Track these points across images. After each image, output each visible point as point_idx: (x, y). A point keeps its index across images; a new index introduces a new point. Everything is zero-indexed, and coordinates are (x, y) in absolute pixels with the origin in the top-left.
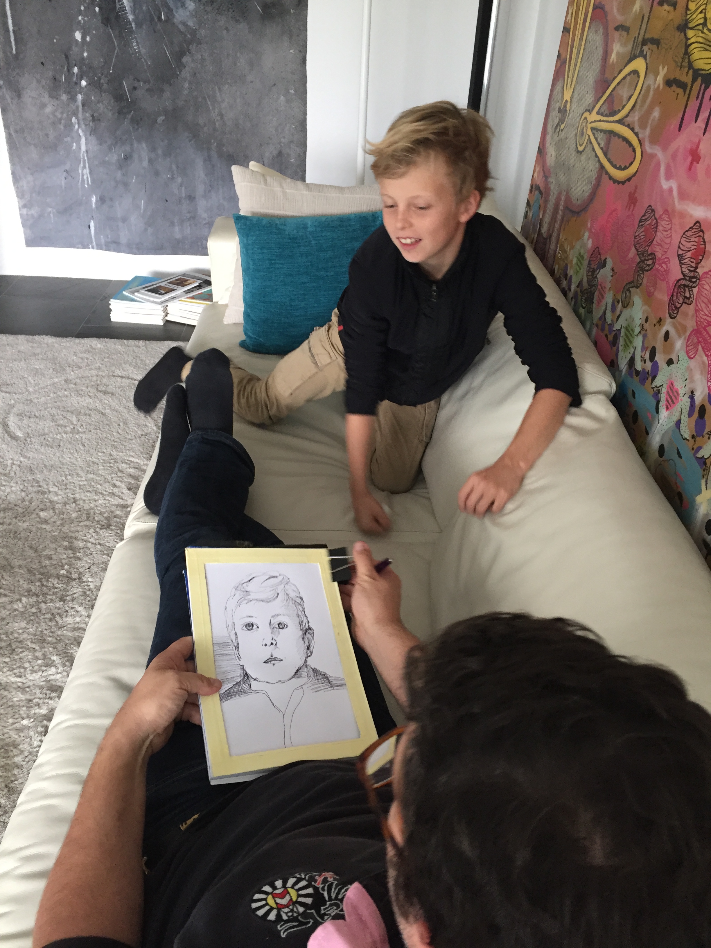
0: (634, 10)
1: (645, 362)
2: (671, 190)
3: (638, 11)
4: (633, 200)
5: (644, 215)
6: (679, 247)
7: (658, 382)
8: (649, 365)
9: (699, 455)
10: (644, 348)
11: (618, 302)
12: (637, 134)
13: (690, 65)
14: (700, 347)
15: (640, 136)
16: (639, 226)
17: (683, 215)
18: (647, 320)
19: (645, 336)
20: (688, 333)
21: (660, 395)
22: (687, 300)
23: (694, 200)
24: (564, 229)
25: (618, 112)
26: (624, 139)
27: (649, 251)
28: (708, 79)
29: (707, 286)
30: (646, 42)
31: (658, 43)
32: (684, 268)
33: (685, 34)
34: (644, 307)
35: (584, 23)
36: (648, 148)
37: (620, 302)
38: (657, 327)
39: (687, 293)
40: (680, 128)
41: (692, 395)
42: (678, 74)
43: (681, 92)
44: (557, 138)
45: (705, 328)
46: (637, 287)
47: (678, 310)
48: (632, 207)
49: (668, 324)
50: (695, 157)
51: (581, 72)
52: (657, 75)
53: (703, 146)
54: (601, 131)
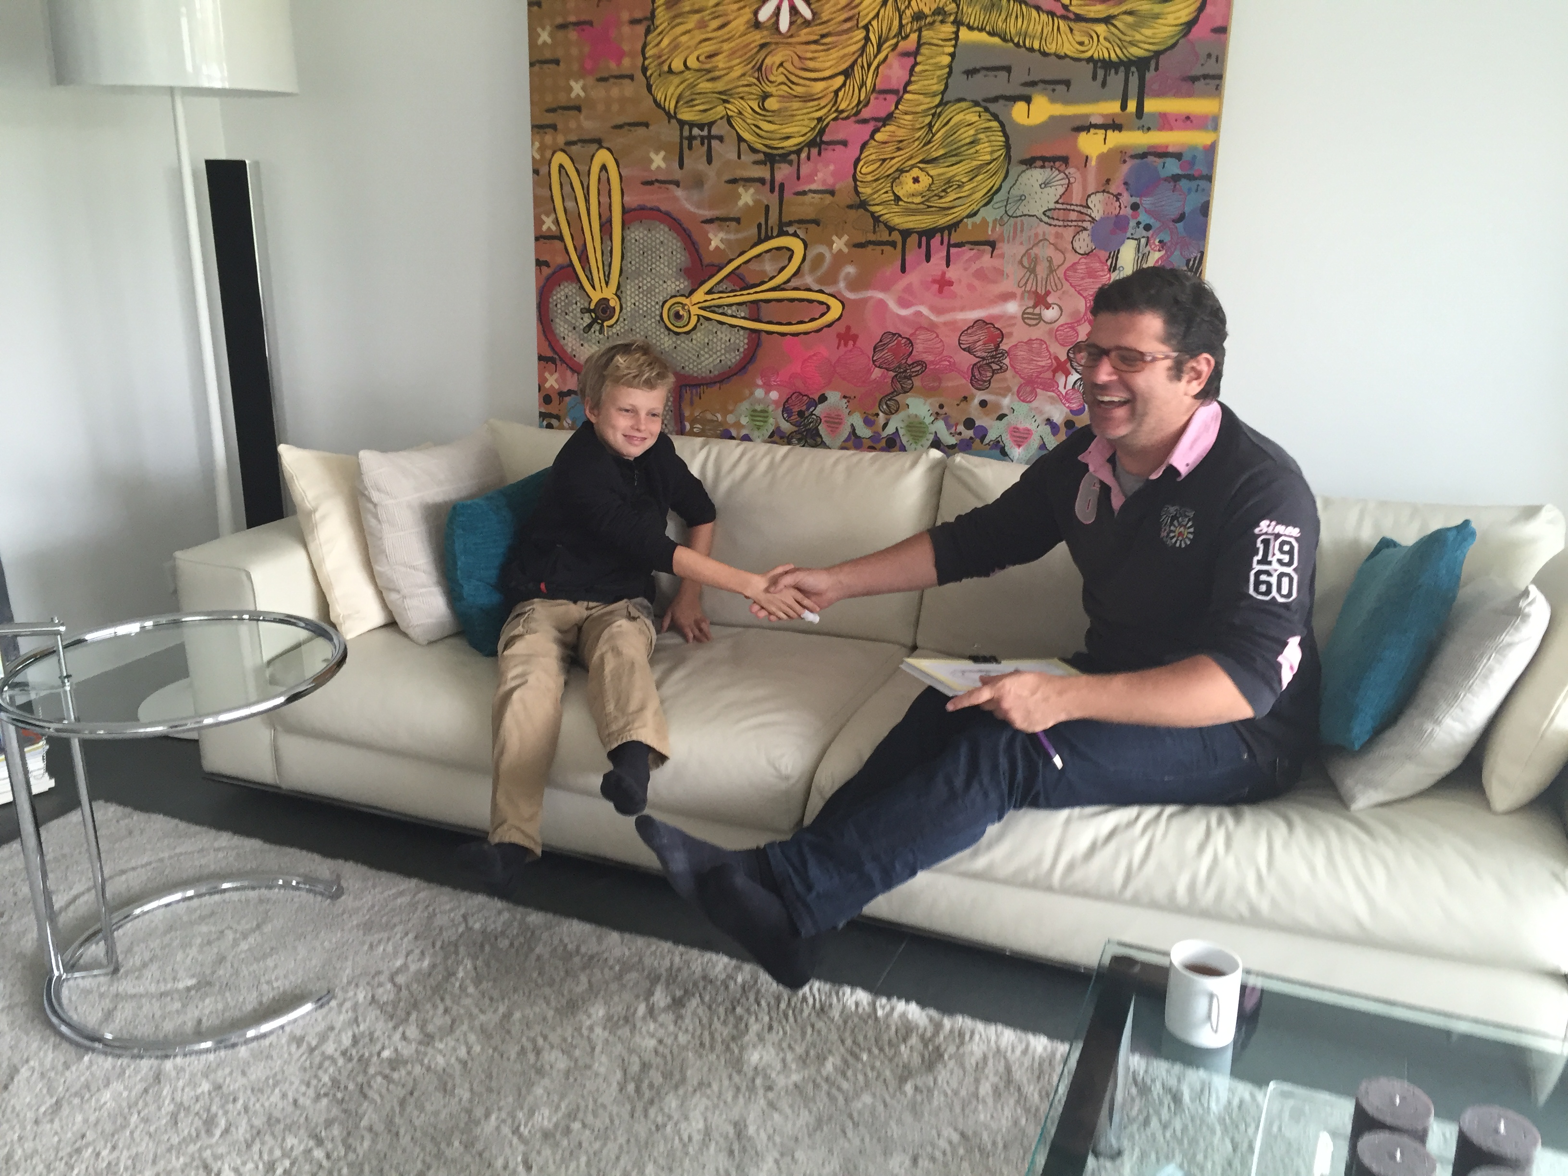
0: (741, 203)
1: (960, 433)
2: (919, 314)
3: (751, 203)
4: (847, 337)
5: (881, 341)
6: (960, 344)
7: (991, 436)
8: (969, 433)
10: (948, 426)
11: (877, 415)
12: (821, 291)
13: (891, 229)
14: (1038, 390)
15: (826, 291)
16: (875, 352)
17: (952, 324)
18: (941, 406)
19: (946, 420)
20: (1015, 389)
21: (1001, 442)
22: (1002, 370)
23: (962, 309)
24: (692, 403)
25: (763, 283)
26: (792, 300)
27: (910, 361)
28: (928, 234)
29: (1021, 353)
30: (790, 224)
31: (816, 222)
32: (979, 354)
33: (867, 210)
34: (929, 401)
35: (606, 226)
36: (850, 296)
37: (881, 414)
38: (963, 404)
39: (995, 367)
40: (903, 270)
41: (1049, 421)
42: (872, 237)
43: (888, 249)
44: (601, 336)
45: (1037, 377)
46: (905, 392)
47: (990, 381)
48: (851, 343)
49: (980, 396)
50: (943, 284)
51: (630, 269)
52: (830, 244)
53: (952, 274)
54: (731, 305)
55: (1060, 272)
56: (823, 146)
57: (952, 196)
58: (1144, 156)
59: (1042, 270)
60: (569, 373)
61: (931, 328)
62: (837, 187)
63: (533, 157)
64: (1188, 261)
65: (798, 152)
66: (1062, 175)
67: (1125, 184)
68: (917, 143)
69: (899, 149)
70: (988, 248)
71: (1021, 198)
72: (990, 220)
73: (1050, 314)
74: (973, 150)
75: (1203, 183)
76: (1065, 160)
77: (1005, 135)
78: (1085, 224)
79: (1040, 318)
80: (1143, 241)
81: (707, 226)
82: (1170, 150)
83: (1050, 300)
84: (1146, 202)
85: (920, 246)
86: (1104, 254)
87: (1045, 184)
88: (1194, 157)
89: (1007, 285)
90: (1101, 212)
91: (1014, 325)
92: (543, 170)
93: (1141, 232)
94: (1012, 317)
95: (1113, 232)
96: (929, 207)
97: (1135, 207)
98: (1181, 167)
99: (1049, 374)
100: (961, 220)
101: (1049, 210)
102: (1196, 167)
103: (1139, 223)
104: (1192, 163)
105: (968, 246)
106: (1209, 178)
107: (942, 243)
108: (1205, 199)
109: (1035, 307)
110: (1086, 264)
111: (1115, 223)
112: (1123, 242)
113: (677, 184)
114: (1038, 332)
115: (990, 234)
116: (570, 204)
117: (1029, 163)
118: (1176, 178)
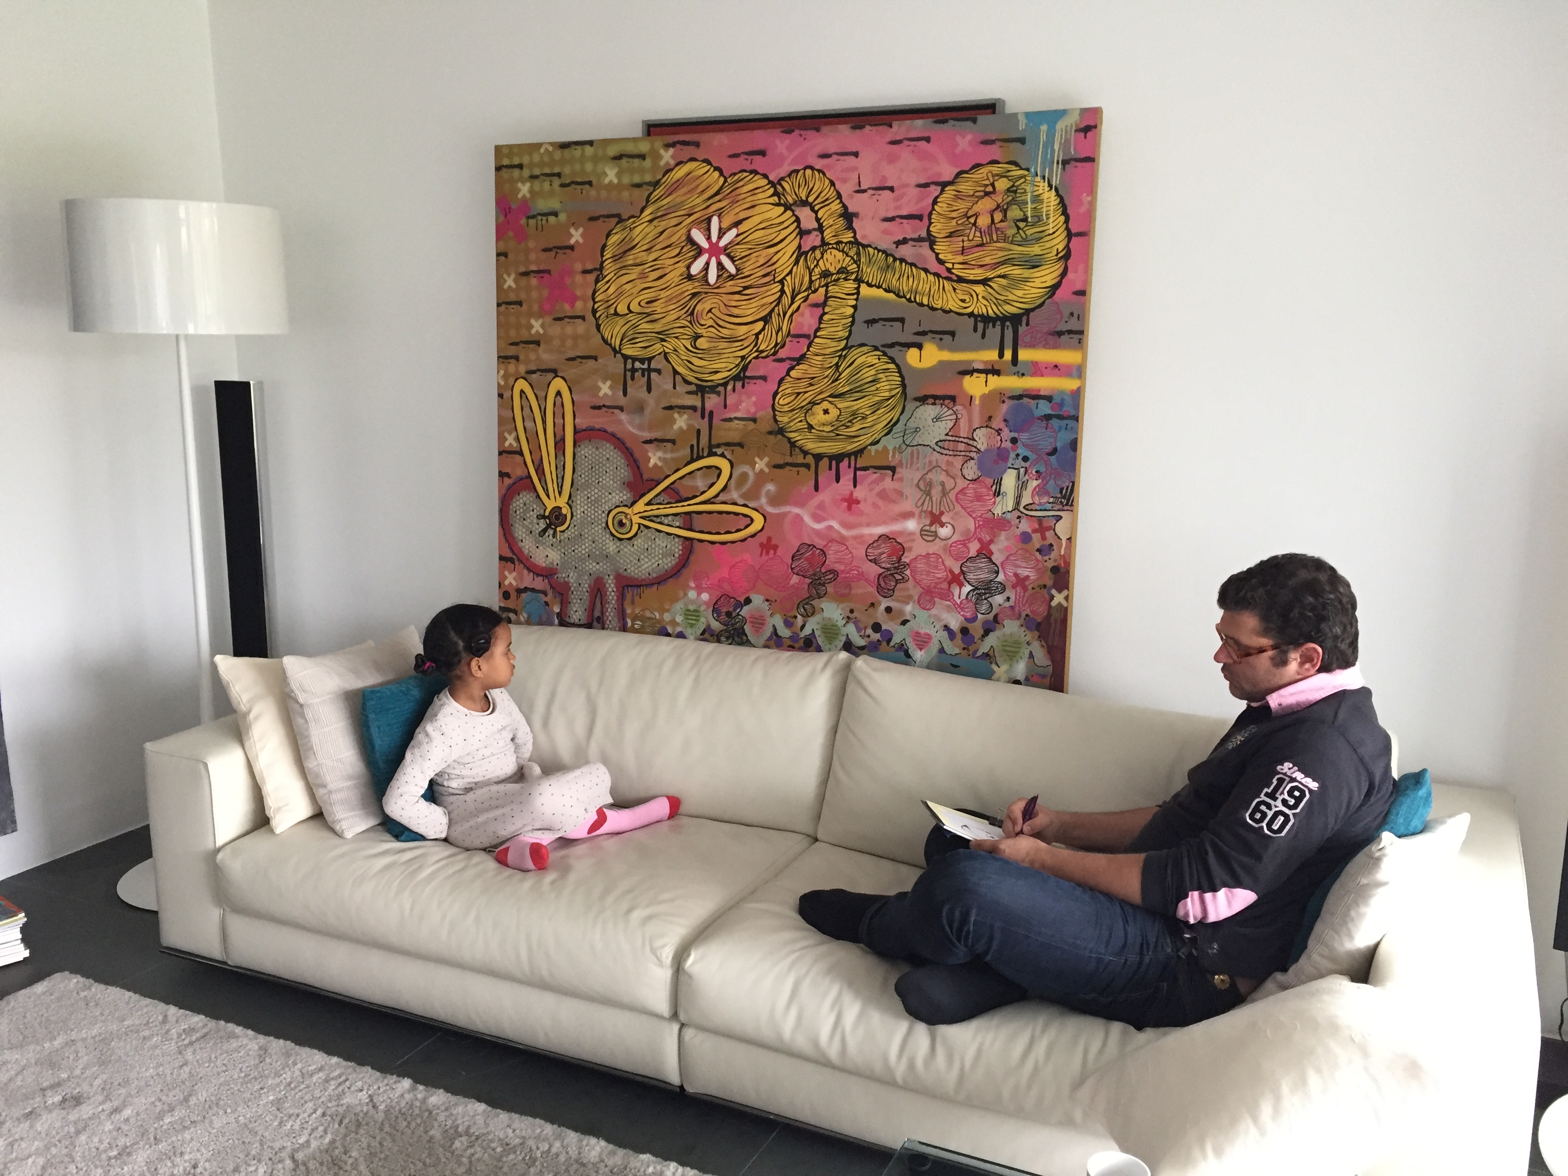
0: (676, 427)
1: (869, 636)
2: (830, 528)
3: (685, 427)
4: (768, 547)
5: (798, 551)
6: (867, 555)
7: (896, 640)
8: (876, 636)
9: (979, 654)
10: (859, 630)
11: (796, 617)
12: (745, 506)
13: (805, 453)
14: (936, 599)
15: (750, 505)
16: (793, 561)
17: (859, 538)
18: (852, 611)
19: (856, 624)
20: (916, 598)
21: (905, 646)
22: (904, 580)
23: (868, 525)
24: (633, 603)
25: (695, 497)
26: (720, 513)
27: (823, 570)
28: (838, 458)
29: (921, 565)
30: (718, 446)
31: (741, 445)
32: (883, 565)
33: (784, 436)
34: (841, 606)
35: (560, 444)
36: (770, 509)
37: (799, 616)
38: (871, 610)
39: (898, 577)
40: (817, 489)
41: (946, 628)
42: (789, 460)
43: (803, 470)
44: (554, 540)
45: (935, 587)
46: (820, 597)
47: (893, 590)
48: (772, 552)
49: (885, 603)
50: (851, 502)
51: (581, 481)
52: (753, 465)
53: (859, 493)
54: (666, 516)
55: (952, 495)
56: (746, 381)
57: (857, 426)
58: (1020, 397)
59: (936, 492)
60: (525, 572)
61: (842, 541)
62: (758, 415)
63: (499, 384)
64: (1062, 489)
65: (725, 385)
66: (951, 412)
67: (1005, 420)
68: (826, 380)
69: (811, 385)
70: (890, 472)
71: (917, 430)
72: (890, 448)
73: (944, 532)
74: (874, 388)
75: (1071, 423)
76: (953, 399)
77: (901, 376)
78: (973, 455)
79: (935, 535)
80: (1022, 471)
81: (647, 446)
82: (1042, 393)
83: (944, 519)
84: (1023, 437)
85: (830, 469)
86: (989, 481)
87: (937, 419)
88: (1063, 400)
89: (907, 505)
90: (985, 445)
91: (913, 540)
92: (507, 394)
93: (1019, 463)
94: (912, 534)
95: (996, 462)
96: (838, 435)
97: (1014, 441)
98: (1052, 408)
99: (945, 585)
100: (865, 448)
101: (941, 441)
102: (1065, 409)
103: (1018, 455)
104: (1061, 405)
105: (872, 470)
106: (1076, 418)
107: (849, 467)
108: (1074, 436)
109: (931, 525)
110: (974, 489)
111: (998, 455)
112: (1005, 471)
113: (621, 409)
114: (935, 547)
115: (891, 460)
116: (529, 424)
117: (923, 400)
118: (1048, 417)
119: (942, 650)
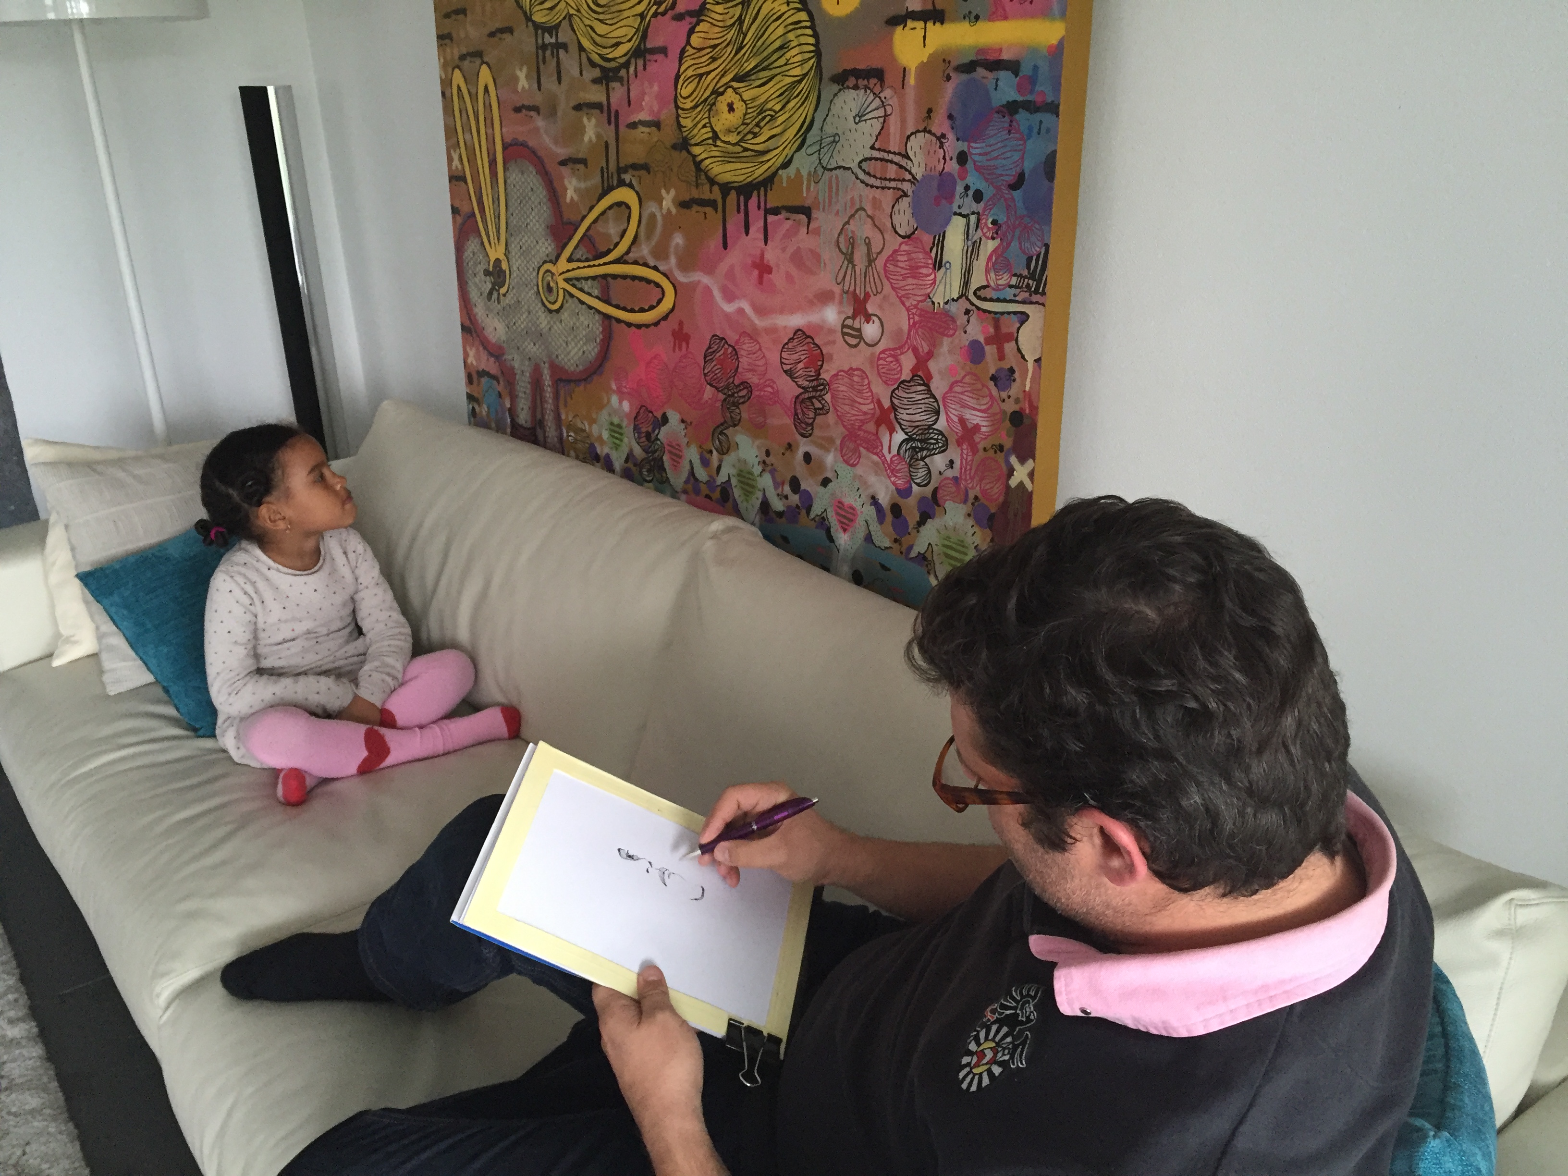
0: (586, 139)
1: (786, 497)
2: (741, 311)
3: (594, 139)
4: (681, 337)
5: (710, 348)
6: (782, 363)
7: (817, 510)
8: (795, 499)
9: (913, 554)
10: (777, 484)
11: (711, 452)
12: (655, 268)
13: (712, 182)
14: (861, 449)
15: (661, 268)
16: (705, 362)
17: (772, 330)
18: (768, 453)
19: (773, 472)
20: (838, 442)
21: (826, 522)
22: (822, 411)
23: (782, 311)
24: (566, 406)
25: (609, 251)
26: (634, 278)
27: (737, 382)
28: (746, 190)
29: (842, 387)
30: (625, 170)
31: (646, 167)
32: (801, 382)
33: (689, 152)
34: (757, 442)
35: (491, 166)
36: (681, 278)
37: (715, 452)
38: (788, 453)
39: (818, 405)
40: (725, 247)
41: (874, 500)
42: (695, 194)
43: (709, 210)
44: (499, 306)
45: (860, 428)
46: (735, 425)
47: (812, 424)
48: (684, 345)
49: (804, 446)
50: (763, 269)
51: (514, 221)
52: (660, 201)
53: (771, 255)
54: (586, 279)
55: (880, 263)
56: (648, 57)
57: (766, 134)
58: (969, 67)
59: (860, 255)
60: (481, 349)
61: (752, 335)
62: (663, 117)
63: (441, 78)
64: (1029, 260)
65: (626, 65)
66: (877, 102)
67: (950, 117)
68: (729, 49)
69: (714, 59)
70: (803, 217)
71: (835, 140)
72: (804, 173)
73: (871, 330)
74: (782, 61)
75: (1047, 118)
76: (878, 74)
77: (815, 35)
78: (906, 186)
79: (859, 334)
80: (973, 218)
81: (565, 171)
82: (1005, 56)
83: (871, 308)
84: (976, 149)
85: (739, 212)
86: (927, 239)
87: (860, 117)
88: (1036, 68)
89: (825, 280)
90: (922, 168)
91: (834, 342)
92: (448, 94)
93: (970, 205)
94: (831, 331)
95: (937, 201)
96: (746, 150)
97: (962, 158)
98: (1020, 89)
99: (871, 427)
100: (775, 174)
101: (865, 160)
102: (1038, 88)
103: (967, 188)
104: (1033, 80)
105: (784, 214)
106: (1053, 109)
107: (759, 208)
108: (1053, 149)
109: (854, 317)
110: (908, 253)
111: (940, 186)
112: (948, 222)
113: (536, 109)
114: (859, 358)
115: (806, 197)
116: (468, 137)
117: (841, 79)
118: (1012, 108)
119: (869, 538)
